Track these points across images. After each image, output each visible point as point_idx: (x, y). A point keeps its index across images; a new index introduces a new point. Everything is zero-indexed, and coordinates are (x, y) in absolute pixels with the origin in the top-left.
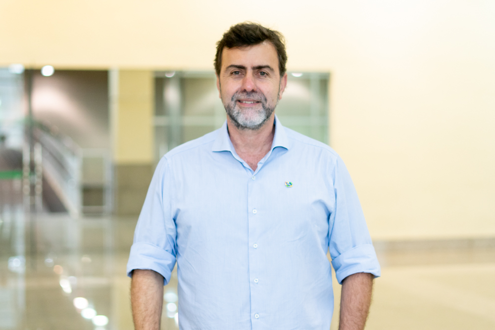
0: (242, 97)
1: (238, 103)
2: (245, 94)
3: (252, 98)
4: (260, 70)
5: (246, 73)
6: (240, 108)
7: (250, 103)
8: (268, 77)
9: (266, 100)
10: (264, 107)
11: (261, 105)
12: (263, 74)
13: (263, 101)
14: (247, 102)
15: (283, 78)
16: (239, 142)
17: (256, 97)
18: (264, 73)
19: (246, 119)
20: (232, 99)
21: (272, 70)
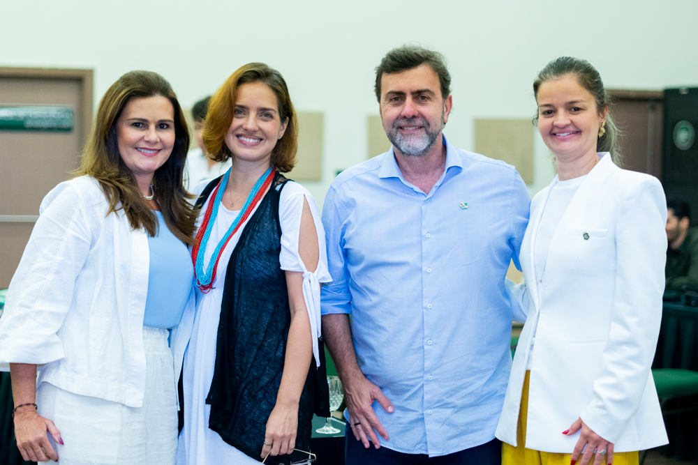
0: (402, 123)
1: (400, 130)
2: (405, 120)
3: (413, 124)
4: (420, 96)
5: (405, 98)
6: (402, 135)
7: (411, 129)
8: (429, 102)
9: (429, 124)
10: (427, 133)
11: (423, 129)
12: (423, 98)
13: (426, 126)
14: (408, 128)
15: (448, 100)
16: (408, 169)
17: (419, 122)
18: (425, 97)
19: (409, 146)
20: (393, 126)
21: (432, 93)
